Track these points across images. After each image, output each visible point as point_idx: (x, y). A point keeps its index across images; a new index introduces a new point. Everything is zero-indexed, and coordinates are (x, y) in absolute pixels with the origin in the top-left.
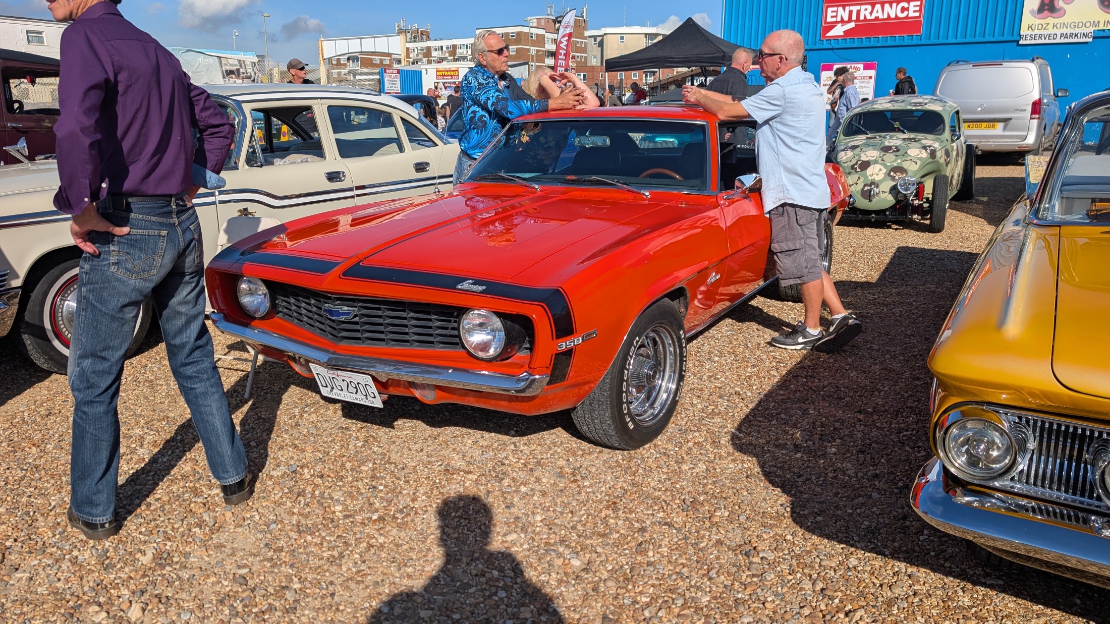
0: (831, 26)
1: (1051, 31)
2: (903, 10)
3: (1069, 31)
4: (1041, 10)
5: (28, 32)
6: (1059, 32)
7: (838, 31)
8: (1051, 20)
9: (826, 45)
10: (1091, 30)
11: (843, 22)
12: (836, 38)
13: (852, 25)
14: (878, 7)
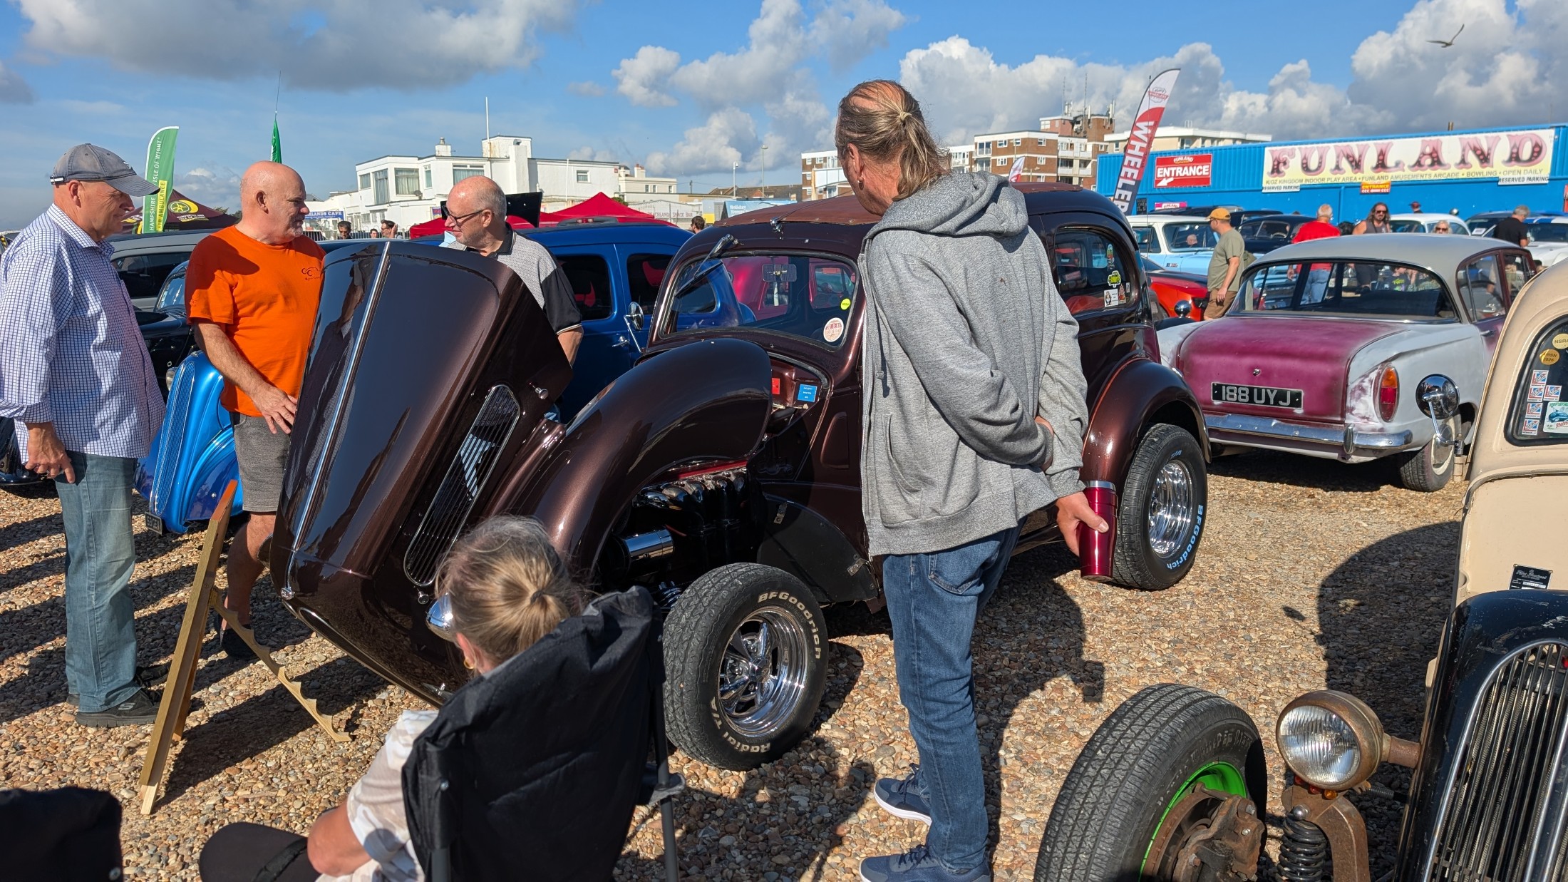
0: (1159, 181)
1: (1278, 184)
2: (1200, 170)
3: (1287, 185)
4: (1273, 172)
5: (578, 172)
6: (1282, 185)
7: (1164, 183)
8: (1278, 178)
9: (1157, 192)
10: (1299, 184)
11: (1167, 177)
12: (1163, 187)
13: (1171, 179)
14: (1186, 168)
